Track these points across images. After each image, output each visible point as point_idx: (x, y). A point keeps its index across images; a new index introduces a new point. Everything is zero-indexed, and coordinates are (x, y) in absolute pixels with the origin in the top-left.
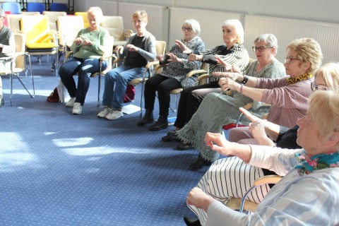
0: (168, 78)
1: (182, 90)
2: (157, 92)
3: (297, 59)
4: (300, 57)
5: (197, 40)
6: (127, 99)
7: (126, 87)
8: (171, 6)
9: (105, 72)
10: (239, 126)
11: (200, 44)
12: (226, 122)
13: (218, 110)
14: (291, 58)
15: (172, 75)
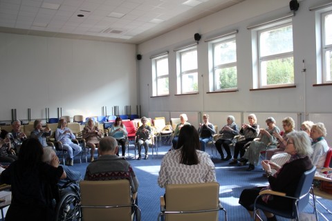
8: (202, 112)
14: (284, 126)
15: (226, 139)
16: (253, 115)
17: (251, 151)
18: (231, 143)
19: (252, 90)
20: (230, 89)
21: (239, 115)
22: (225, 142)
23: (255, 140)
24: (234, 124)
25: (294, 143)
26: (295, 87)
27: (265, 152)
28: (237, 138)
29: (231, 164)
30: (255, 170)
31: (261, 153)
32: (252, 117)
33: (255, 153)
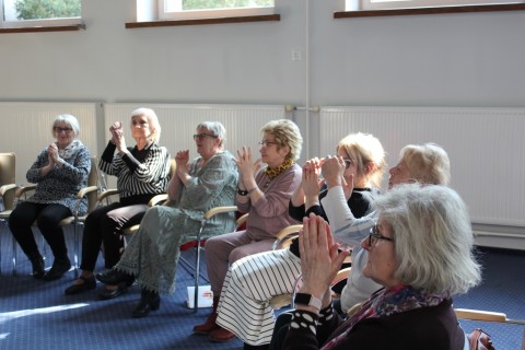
0: (46, 205)
1: (73, 218)
3: (276, 143)
4: (279, 140)
5: (77, 144)
11: (81, 150)
12: (184, 240)
14: (268, 142)
15: (50, 199)
16: (147, 113)
17: (145, 242)
18: (68, 213)
19: (132, 25)
20: (54, 20)
21: (90, 110)
22: (48, 212)
23: (155, 200)
24: (77, 143)
25: (391, 240)
26: (276, 17)
27: (195, 244)
28: (89, 194)
29: (72, 295)
30: (162, 309)
31: (183, 248)
32: (145, 119)
33: (162, 248)
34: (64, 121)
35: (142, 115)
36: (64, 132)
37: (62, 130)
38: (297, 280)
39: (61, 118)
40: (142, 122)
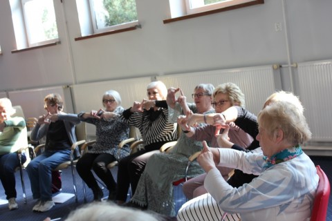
1: (116, 162)
2: (92, 171)
6: (55, 189)
7: (50, 175)
8: (72, 84)
9: (25, 165)
10: (188, 179)
12: (176, 178)
13: (166, 168)
15: (102, 150)
17: (148, 183)
23: (165, 147)
31: (175, 184)
32: (156, 90)
33: (160, 185)
34: (108, 95)
35: (155, 88)
36: (109, 103)
37: (108, 101)
38: (222, 217)
39: (107, 93)
40: (155, 93)
